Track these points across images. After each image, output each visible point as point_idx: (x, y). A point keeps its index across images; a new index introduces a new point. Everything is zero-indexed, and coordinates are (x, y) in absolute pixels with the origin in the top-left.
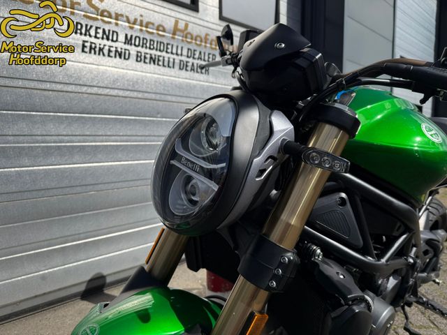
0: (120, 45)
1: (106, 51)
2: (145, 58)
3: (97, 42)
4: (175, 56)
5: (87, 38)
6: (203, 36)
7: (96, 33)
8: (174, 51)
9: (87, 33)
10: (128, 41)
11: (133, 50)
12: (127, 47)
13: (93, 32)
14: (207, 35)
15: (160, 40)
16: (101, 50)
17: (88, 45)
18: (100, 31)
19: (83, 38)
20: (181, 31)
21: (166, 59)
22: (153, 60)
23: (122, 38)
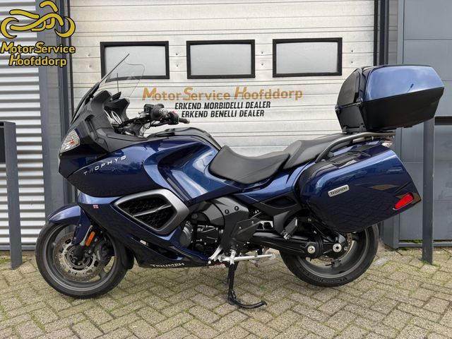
0: (202, 110)
1: (194, 115)
2: (217, 114)
3: (189, 110)
4: (237, 109)
5: (185, 110)
6: (258, 92)
7: (189, 106)
8: (236, 106)
9: (185, 107)
10: (207, 106)
11: (209, 111)
12: (206, 110)
13: (187, 106)
14: (261, 90)
15: (226, 101)
16: (191, 114)
17: (185, 113)
18: (191, 105)
19: (183, 110)
20: (240, 93)
21: (231, 112)
22: (222, 114)
23: (203, 106)
